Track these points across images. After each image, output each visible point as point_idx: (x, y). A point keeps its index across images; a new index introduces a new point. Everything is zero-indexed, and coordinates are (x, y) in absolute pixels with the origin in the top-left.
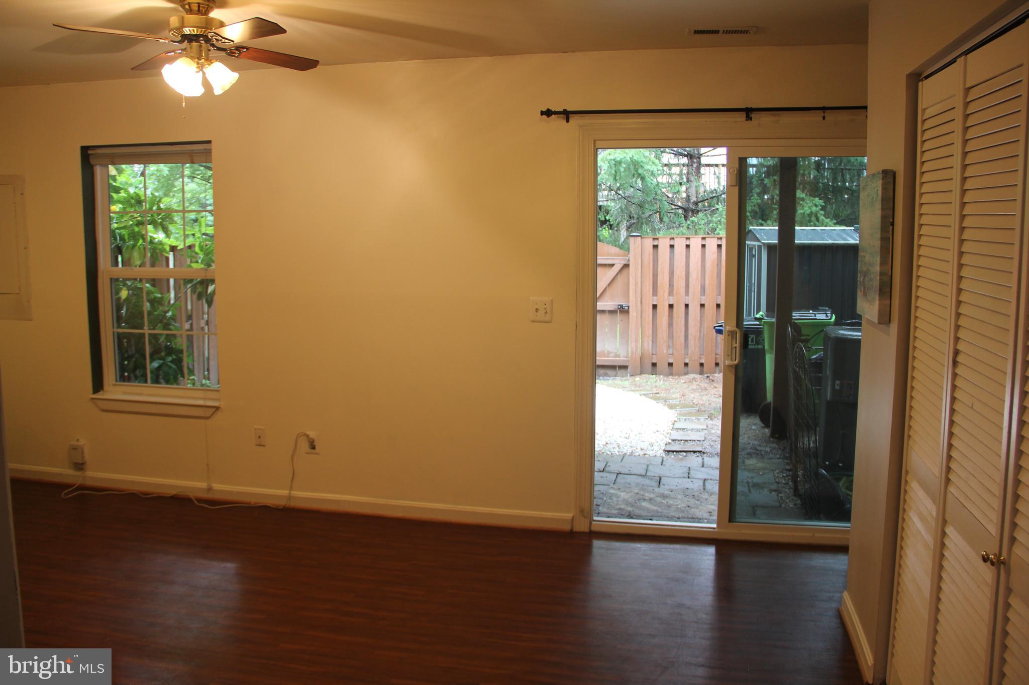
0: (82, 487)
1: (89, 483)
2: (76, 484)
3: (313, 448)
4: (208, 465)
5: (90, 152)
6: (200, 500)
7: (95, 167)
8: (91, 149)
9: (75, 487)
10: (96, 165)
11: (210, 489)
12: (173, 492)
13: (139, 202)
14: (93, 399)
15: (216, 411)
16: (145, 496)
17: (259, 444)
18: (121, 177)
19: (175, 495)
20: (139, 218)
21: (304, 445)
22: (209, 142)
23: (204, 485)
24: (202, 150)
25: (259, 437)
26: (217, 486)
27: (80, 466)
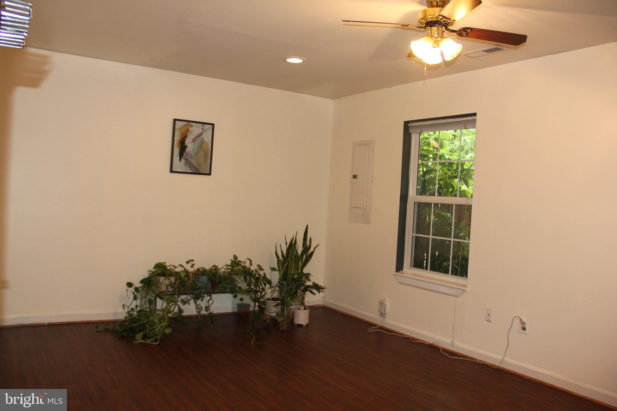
0: (381, 328)
1: (387, 326)
2: (379, 325)
3: (524, 329)
4: (453, 328)
5: (409, 125)
6: (445, 350)
7: (412, 134)
8: (411, 123)
9: (378, 326)
10: (412, 133)
11: (452, 344)
12: (430, 342)
13: (451, 164)
14: (395, 274)
15: (463, 292)
16: (413, 341)
17: (488, 320)
18: (443, 149)
19: (432, 344)
20: (450, 174)
21: (517, 325)
22: (475, 114)
23: (449, 341)
24: (472, 120)
25: (488, 315)
26: (457, 343)
27: (383, 314)
